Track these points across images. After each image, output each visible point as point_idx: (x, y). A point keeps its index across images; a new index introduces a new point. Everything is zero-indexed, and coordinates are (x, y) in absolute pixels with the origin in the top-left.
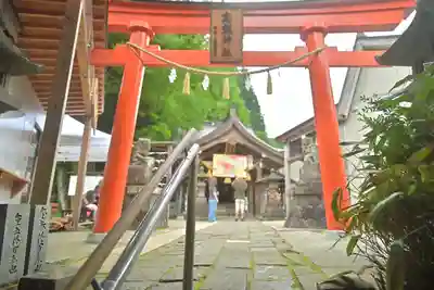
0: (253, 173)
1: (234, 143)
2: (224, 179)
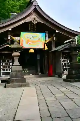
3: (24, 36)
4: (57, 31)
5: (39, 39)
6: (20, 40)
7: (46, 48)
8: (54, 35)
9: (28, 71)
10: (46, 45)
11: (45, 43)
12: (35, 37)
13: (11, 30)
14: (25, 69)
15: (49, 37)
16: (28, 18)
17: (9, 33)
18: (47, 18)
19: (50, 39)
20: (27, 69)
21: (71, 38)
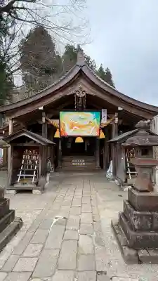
1: (82, 95)
2: (74, 138)
4: (120, 109)
5: (90, 122)
6: (59, 124)
7: (102, 136)
8: (116, 114)
9: (84, 164)
11: (100, 129)
13: (41, 108)
14: (81, 161)
15: (108, 118)
16: (70, 89)
17: (44, 114)
19: (109, 121)
20: (83, 161)
21: (146, 120)
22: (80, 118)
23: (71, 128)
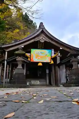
0: (54, 59)
1: (43, 41)
3: (34, 52)
4: (61, 48)
6: (30, 56)
7: (52, 62)
8: (59, 52)
9: (39, 83)
10: (52, 60)
11: (51, 58)
12: (42, 53)
13: (23, 47)
14: (37, 81)
16: (37, 38)
18: (52, 38)
19: (55, 55)
20: (38, 81)
22: (41, 53)
23: (37, 57)
